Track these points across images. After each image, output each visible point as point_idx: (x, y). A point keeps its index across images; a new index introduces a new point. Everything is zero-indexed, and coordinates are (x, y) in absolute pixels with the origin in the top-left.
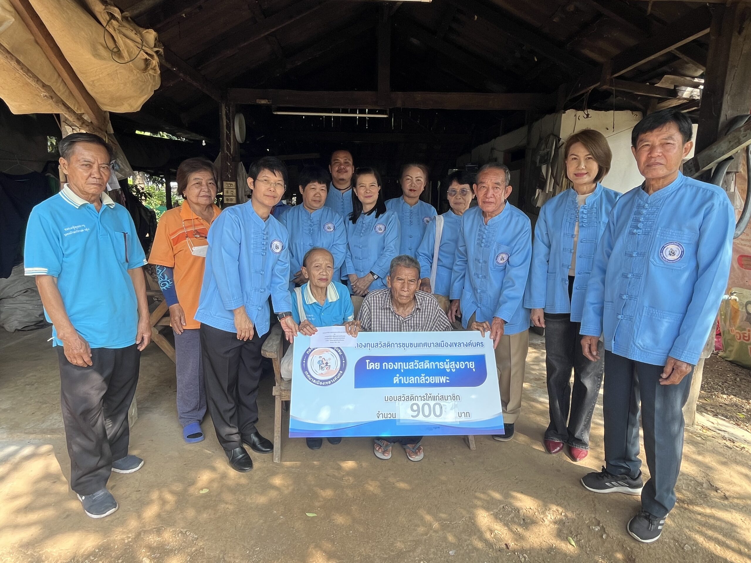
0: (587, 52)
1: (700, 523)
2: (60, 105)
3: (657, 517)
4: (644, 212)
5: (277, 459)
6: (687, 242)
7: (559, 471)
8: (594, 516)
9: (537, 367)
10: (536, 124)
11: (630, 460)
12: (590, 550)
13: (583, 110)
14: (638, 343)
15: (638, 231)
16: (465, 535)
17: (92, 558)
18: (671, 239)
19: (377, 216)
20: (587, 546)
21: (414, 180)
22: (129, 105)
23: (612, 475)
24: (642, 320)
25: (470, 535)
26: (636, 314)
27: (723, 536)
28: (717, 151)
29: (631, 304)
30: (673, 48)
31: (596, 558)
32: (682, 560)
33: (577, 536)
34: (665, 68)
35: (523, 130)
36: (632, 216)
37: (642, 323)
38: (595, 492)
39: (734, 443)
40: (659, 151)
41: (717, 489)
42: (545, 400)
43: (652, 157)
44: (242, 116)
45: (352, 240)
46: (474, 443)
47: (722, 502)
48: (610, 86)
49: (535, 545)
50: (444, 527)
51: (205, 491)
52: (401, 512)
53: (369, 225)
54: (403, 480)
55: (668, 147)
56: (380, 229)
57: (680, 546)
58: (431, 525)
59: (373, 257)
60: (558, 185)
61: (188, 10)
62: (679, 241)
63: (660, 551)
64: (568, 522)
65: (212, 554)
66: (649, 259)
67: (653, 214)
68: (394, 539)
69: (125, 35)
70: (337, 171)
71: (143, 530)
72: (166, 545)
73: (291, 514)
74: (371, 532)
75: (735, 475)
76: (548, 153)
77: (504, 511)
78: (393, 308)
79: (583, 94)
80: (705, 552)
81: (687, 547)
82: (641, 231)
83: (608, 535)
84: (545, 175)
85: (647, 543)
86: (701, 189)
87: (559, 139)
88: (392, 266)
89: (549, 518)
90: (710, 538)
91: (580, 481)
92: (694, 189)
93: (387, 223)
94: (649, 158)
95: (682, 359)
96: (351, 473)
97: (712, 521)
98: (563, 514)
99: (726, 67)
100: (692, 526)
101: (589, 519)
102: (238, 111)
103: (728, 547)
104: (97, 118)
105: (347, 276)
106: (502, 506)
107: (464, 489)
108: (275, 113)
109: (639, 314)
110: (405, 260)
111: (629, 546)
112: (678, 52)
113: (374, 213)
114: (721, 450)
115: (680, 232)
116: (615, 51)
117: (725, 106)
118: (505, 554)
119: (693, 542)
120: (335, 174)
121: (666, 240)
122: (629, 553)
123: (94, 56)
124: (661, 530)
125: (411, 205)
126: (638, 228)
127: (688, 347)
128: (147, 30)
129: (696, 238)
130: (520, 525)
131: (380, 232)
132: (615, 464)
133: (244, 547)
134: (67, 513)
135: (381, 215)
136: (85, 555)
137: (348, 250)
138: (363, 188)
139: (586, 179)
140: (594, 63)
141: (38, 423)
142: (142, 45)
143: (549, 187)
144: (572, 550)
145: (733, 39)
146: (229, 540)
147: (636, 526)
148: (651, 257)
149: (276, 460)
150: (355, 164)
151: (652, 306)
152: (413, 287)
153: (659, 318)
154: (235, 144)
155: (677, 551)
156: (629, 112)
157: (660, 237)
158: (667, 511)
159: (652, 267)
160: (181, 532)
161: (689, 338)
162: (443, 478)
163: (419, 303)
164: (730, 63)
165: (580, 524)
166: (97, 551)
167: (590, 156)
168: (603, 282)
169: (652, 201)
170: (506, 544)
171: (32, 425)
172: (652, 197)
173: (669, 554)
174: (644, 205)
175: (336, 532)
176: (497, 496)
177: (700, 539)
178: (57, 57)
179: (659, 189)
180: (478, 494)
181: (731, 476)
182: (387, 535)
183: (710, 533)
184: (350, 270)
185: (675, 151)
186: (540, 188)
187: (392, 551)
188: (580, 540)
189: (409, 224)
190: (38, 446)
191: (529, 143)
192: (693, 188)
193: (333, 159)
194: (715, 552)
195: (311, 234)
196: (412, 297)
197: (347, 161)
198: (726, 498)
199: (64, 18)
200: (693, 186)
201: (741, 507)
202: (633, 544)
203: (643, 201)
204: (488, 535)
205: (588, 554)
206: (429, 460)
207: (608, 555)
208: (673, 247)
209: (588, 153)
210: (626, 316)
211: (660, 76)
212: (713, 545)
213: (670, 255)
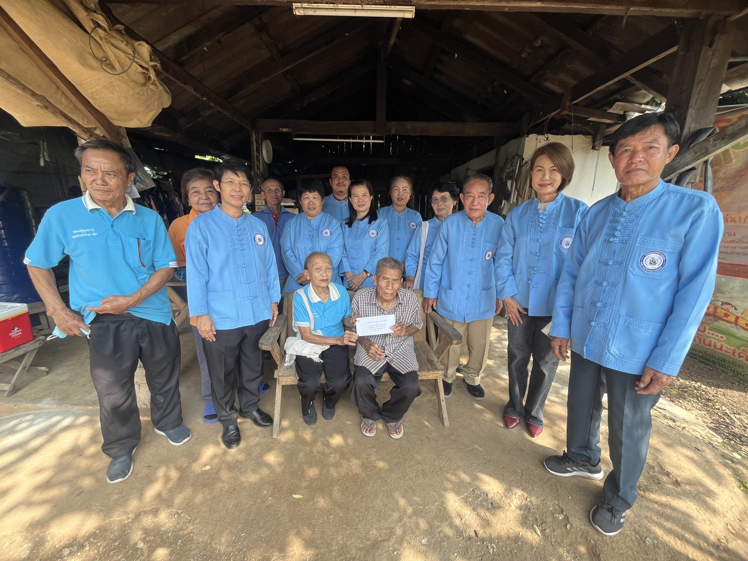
0: (548, 84)
1: (658, 513)
2: (59, 116)
3: (619, 511)
4: (622, 220)
5: (276, 434)
6: (671, 251)
7: (522, 450)
8: (557, 503)
9: (498, 345)
10: (503, 148)
11: (591, 449)
12: (555, 541)
13: (543, 134)
14: (614, 351)
15: (615, 239)
16: (437, 522)
17: (92, 540)
18: (653, 248)
19: (370, 222)
20: (552, 537)
21: (401, 190)
22: (139, 120)
23: (573, 461)
24: (618, 329)
25: (441, 522)
26: (612, 323)
27: (682, 529)
28: (681, 162)
29: (606, 312)
30: (627, 74)
31: (561, 550)
32: (645, 556)
33: (542, 524)
34: (617, 96)
35: (493, 152)
36: (608, 224)
37: (617, 331)
38: (556, 475)
39: (675, 422)
40: (641, 156)
41: (668, 474)
42: (506, 377)
43: (632, 163)
44: (268, 142)
45: (348, 242)
46: (447, 420)
47: (675, 488)
48: (569, 112)
49: (503, 533)
50: (417, 513)
51: (208, 468)
52: (380, 494)
53: (363, 230)
54: (383, 459)
55: (652, 151)
56: (373, 234)
57: (641, 539)
58: (405, 511)
59: (366, 258)
60: (521, 197)
61: (208, 43)
62: (661, 249)
63: (623, 545)
64: (533, 509)
65: (200, 539)
66: (627, 268)
67: (632, 222)
68: (371, 526)
69: (113, 45)
70: (337, 185)
71: (143, 511)
72: (162, 526)
73: (279, 494)
74: (350, 517)
75: (682, 458)
76: (513, 170)
77: (473, 494)
78: (379, 303)
79: (544, 121)
80: (666, 547)
81: (649, 541)
82: (618, 239)
83: (572, 526)
84: (510, 188)
85: (610, 536)
86: (687, 196)
87: (523, 159)
88: (378, 267)
89: (515, 502)
90: (670, 531)
91: (543, 463)
92: (679, 195)
93: (379, 227)
94: (629, 164)
95: (663, 371)
96: (338, 449)
97: (668, 511)
98: (528, 499)
99: (693, 82)
100: (651, 517)
101: (553, 506)
102: (265, 138)
103: (688, 542)
104: (107, 131)
105: (344, 273)
106: (471, 489)
107: (437, 470)
108: (295, 139)
109: (615, 323)
110: (390, 262)
111: (592, 538)
112: (633, 79)
113: (367, 220)
114: (665, 431)
115: (663, 241)
116: (572, 82)
117: (689, 120)
118: (474, 543)
119: (653, 536)
120: (335, 187)
121: (647, 248)
122: (593, 547)
123: (82, 65)
124: (623, 523)
125: (399, 212)
126: (614, 236)
127: (670, 359)
128: (139, 42)
129: (680, 246)
130: (488, 509)
131: (373, 236)
132: (576, 452)
133: (231, 532)
134: (80, 490)
135: (373, 222)
136: (86, 536)
137: (344, 250)
138: (356, 198)
139: (550, 189)
140: (553, 94)
141: (85, 394)
142: (134, 57)
143: (513, 199)
144: (537, 540)
145: (702, 53)
146: (219, 523)
147: (598, 517)
148: (630, 266)
149: (275, 436)
150: (351, 178)
151: (628, 315)
152: (396, 286)
153: (637, 328)
154: (263, 165)
155: (639, 544)
156: (581, 136)
157: (639, 245)
158: (629, 506)
159: (631, 276)
160: (177, 513)
161: (671, 350)
162: (419, 458)
163: (401, 299)
164: (697, 78)
165: (544, 510)
166: (98, 532)
167: (555, 168)
168: (573, 287)
169: (630, 208)
170: (475, 531)
171: (80, 396)
172: (631, 205)
173: (632, 550)
174: (622, 213)
175: (318, 517)
176: (466, 478)
177: (659, 532)
178: (48, 66)
179: (638, 197)
180: (449, 476)
181: (679, 459)
182: (365, 521)
183: (668, 525)
184: (346, 268)
185: (659, 155)
186: (505, 199)
187: (368, 540)
188: (545, 530)
189: (397, 228)
190: (77, 416)
191: (496, 163)
192: (676, 195)
193: (333, 174)
194: (675, 546)
195: (312, 238)
196: (395, 294)
197: (345, 176)
198: (677, 483)
199: (38, 21)
200: (677, 193)
201: (694, 495)
202: (596, 536)
203: (620, 209)
204: (457, 521)
205: (553, 545)
206: (408, 437)
207: (572, 548)
208: (655, 256)
209: (553, 165)
210: (600, 324)
211: (611, 104)
212: (673, 538)
213: (651, 264)
